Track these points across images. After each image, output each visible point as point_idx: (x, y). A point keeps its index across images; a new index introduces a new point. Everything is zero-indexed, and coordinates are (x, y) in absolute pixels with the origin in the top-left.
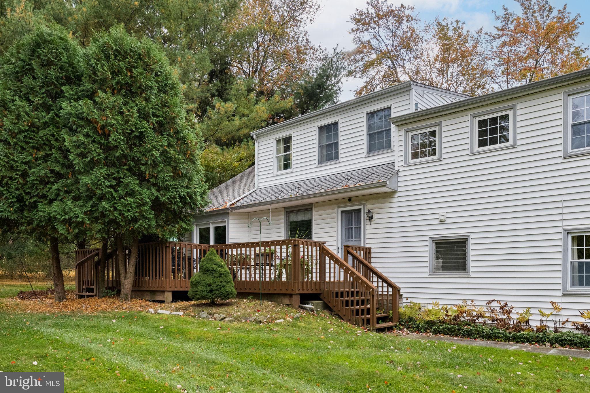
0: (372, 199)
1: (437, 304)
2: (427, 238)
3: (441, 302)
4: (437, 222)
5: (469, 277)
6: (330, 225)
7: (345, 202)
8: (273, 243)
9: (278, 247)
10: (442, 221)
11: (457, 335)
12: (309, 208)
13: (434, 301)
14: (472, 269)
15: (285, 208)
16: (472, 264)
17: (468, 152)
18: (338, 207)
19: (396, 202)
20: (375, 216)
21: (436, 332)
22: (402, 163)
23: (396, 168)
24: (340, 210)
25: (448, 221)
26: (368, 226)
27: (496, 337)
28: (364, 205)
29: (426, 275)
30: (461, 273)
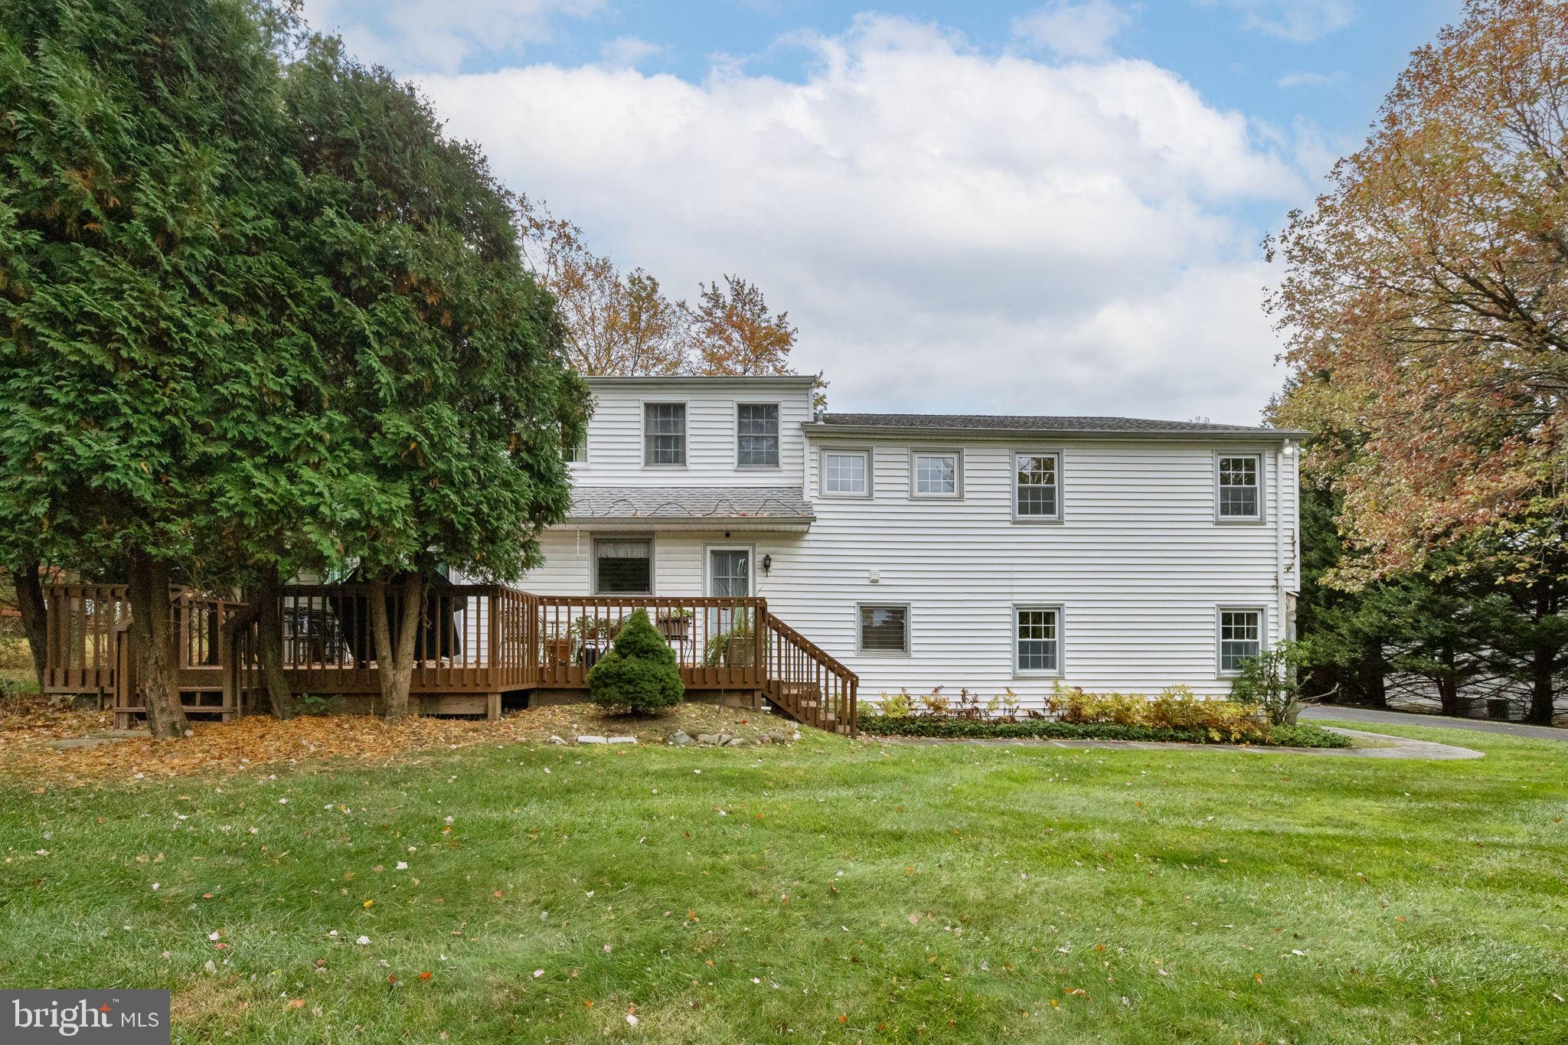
0: (767, 538)
1: (884, 695)
2: (853, 603)
3: (889, 691)
4: (867, 582)
5: (909, 657)
6: (688, 572)
7: (718, 538)
8: (689, 602)
9: (700, 610)
10: (875, 582)
11: (934, 735)
12: (646, 539)
13: (880, 691)
14: (913, 648)
15: (592, 533)
16: (913, 641)
17: (906, 495)
18: (707, 544)
19: (806, 549)
20: (773, 565)
21: (906, 733)
22: (816, 494)
23: (806, 498)
24: (709, 549)
25: (882, 582)
26: (759, 579)
27: (981, 733)
28: (754, 546)
29: (852, 654)
30: (898, 652)
